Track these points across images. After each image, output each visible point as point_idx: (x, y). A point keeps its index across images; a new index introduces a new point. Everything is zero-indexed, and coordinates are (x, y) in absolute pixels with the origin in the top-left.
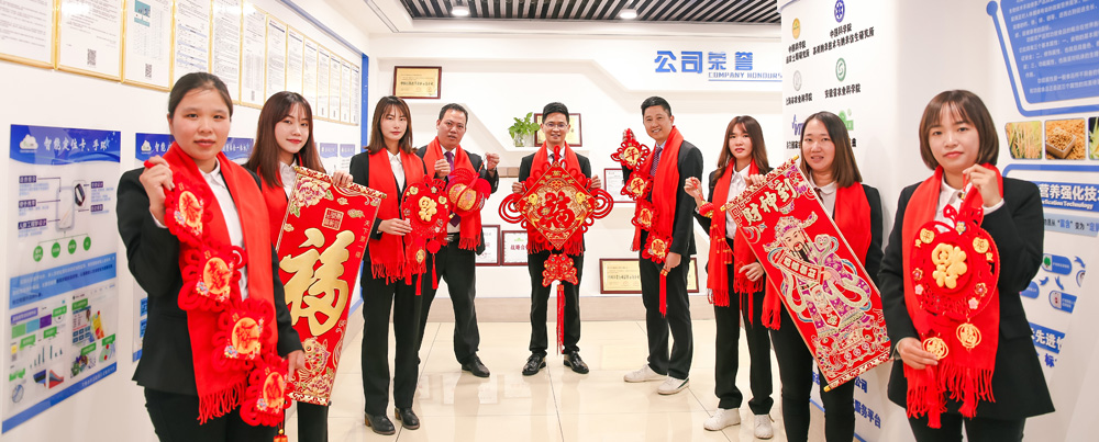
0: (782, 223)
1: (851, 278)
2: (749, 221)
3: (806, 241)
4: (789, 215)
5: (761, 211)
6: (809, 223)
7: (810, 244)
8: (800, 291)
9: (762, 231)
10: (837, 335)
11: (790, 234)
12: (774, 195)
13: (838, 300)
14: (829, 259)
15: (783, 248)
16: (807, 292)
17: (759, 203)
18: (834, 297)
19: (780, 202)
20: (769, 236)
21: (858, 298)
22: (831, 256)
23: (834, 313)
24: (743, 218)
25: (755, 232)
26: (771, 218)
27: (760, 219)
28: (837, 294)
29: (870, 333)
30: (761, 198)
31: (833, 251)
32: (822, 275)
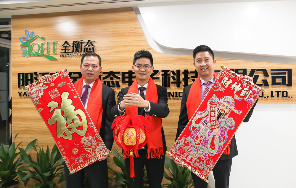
0: (229, 99)
1: (220, 142)
2: (222, 82)
3: (226, 114)
4: (235, 100)
5: (230, 85)
6: (236, 111)
7: (226, 116)
8: (202, 121)
9: (221, 90)
10: (192, 146)
11: (226, 105)
12: (241, 88)
13: (208, 141)
14: (224, 129)
15: (218, 104)
16: (204, 125)
17: (233, 83)
18: (208, 138)
19: (239, 93)
20: (220, 95)
21: (213, 149)
22: (226, 129)
23: (201, 141)
24: (222, 78)
25: (218, 87)
26: (229, 92)
27: (226, 87)
28: (210, 139)
29: (201, 160)
30: (236, 83)
31: (228, 128)
32: (215, 128)
